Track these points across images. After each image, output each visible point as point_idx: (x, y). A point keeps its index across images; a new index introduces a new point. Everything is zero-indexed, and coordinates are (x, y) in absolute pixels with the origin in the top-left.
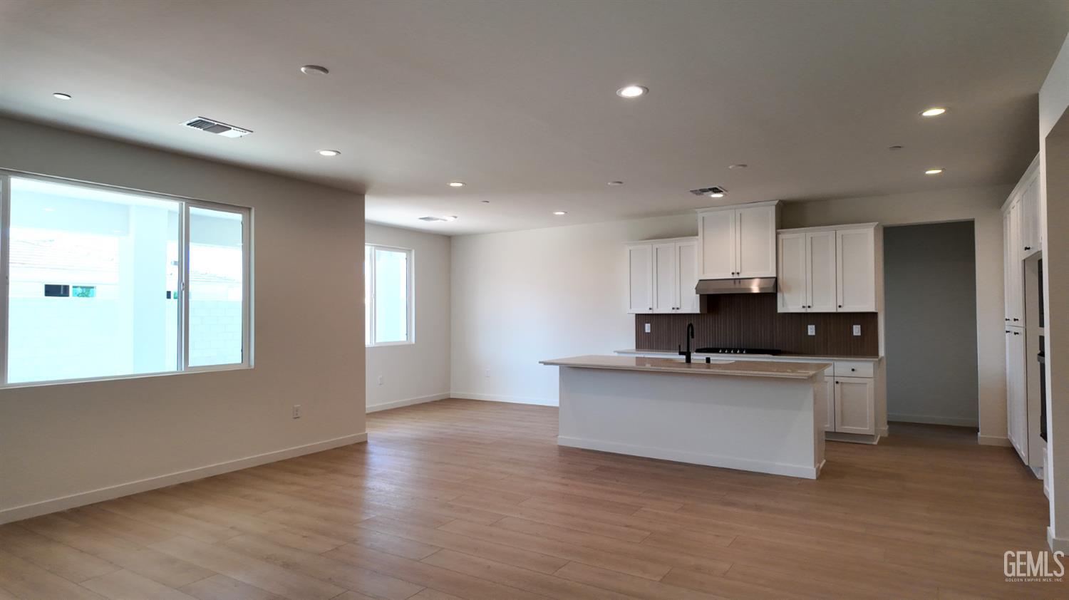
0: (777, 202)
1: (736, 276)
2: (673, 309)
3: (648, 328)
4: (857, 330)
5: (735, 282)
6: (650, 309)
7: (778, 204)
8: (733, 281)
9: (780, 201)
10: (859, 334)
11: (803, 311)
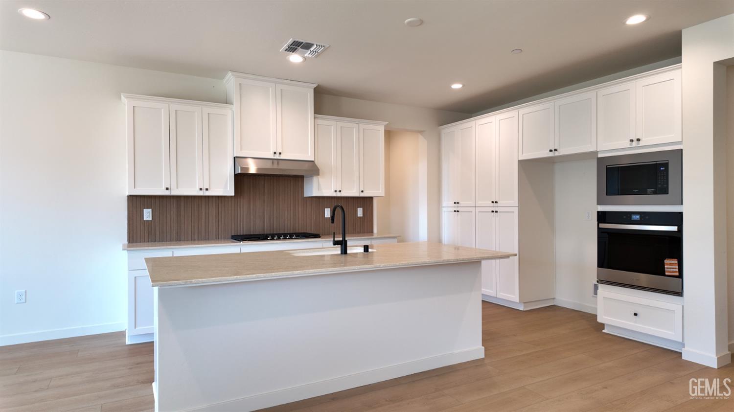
0: (315, 86)
1: (277, 157)
2: (201, 189)
3: (147, 214)
4: (360, 212)
5: (273, 163)
6: (167, 189)
7: (316, 87)
8: (271, 161)
9: (319, 85)
10: (362, 216)
11: (334, 195)
